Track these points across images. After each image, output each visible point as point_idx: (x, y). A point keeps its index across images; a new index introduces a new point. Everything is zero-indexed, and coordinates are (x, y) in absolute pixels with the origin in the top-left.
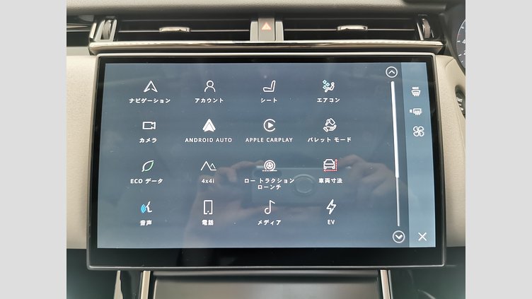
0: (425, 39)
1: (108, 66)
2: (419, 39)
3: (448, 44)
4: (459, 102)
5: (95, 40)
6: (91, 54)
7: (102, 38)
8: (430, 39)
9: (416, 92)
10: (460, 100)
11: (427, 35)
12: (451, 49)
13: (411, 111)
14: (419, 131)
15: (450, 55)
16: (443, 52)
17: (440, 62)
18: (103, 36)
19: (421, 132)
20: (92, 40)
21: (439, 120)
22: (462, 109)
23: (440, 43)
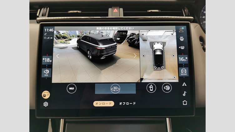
0: (186, 16)
1: (45, 28)
2: (183, 16)
3: (196, 18)
4: (201, 44)
5: (39, 16)
7: (42, 16)
9: (182, 39)
10: (202, 43)
11: (187, 15)
12: (197, 20)
15: (197, 23)
16: (194, 21)
17: (193, 26)
21: (192, 51)
22: (203, 47)
23: (193, 18)
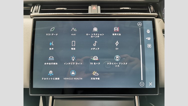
1: (37, 22)
5: (33, 13)
6: (31, 18)
7: (35, 12)
8: (153, 12)
9: (148, 31)
12: (161, 16)
13: (146, 38)
14: (149, 46)
15: (160, 18)
16: (158, 17)
18: (35, 11)
19: (150, 46)
20: (31, 13)
21: (157, 42)
23: (157, 14)
